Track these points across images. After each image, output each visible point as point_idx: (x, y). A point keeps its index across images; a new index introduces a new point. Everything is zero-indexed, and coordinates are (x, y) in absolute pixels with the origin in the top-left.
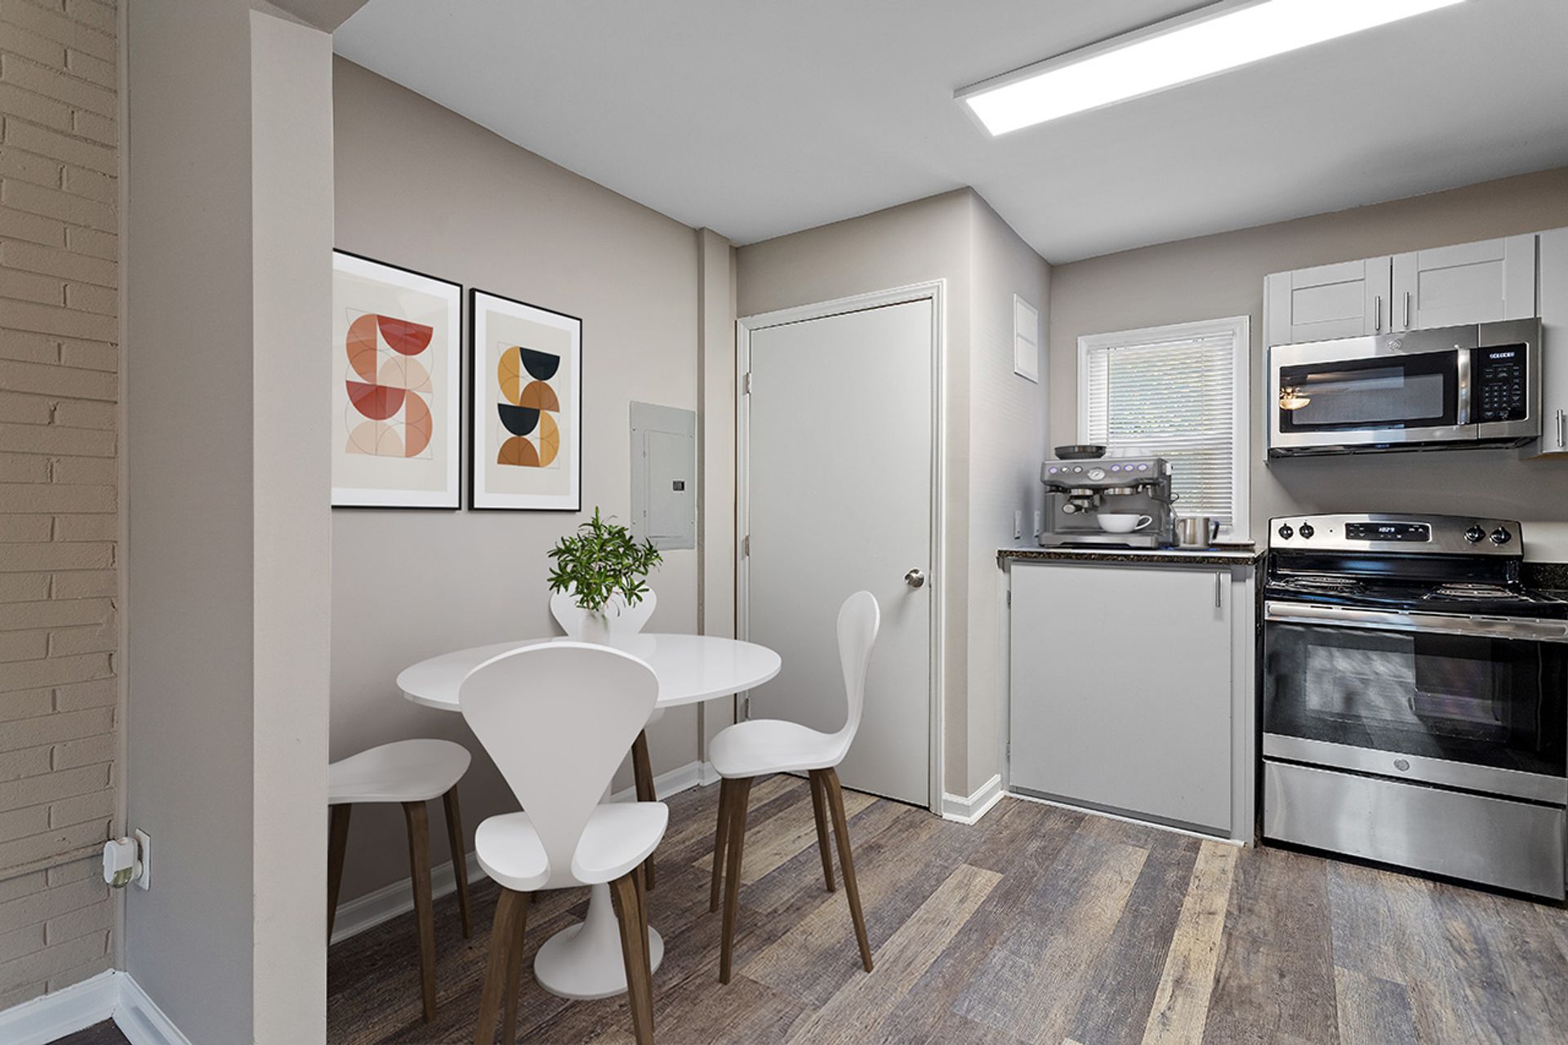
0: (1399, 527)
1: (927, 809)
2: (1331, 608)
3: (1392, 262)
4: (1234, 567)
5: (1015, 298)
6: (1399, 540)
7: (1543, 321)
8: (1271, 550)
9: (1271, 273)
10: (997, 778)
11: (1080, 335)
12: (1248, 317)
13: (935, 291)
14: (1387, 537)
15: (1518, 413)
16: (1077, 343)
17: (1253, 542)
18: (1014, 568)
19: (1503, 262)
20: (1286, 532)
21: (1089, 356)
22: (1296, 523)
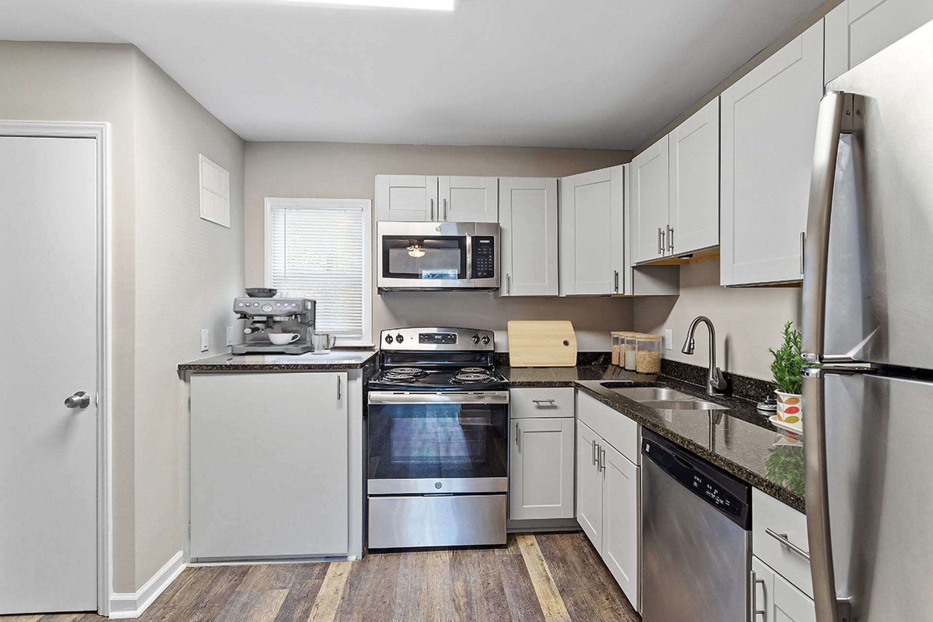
0: (444, 335)
1: (96, 612)
2: (403, 393)
3: (438, 180)
4: (349, 370)
5: (200, 158)
6: (443, 343)
7: (501, 225)
8: (381, 351)
9: (378, 174)
10: (180, 554)
11: (266, 197)
12: (370, 200)
13: (99, 132)
14: (438, 342)
15: (490, 274)
16: (264, 202)
17: (373, 345)
18: (193, 379)
19: (486, 190)
20: (389, 339)
21: (272, 213)
22: (394, 334)
